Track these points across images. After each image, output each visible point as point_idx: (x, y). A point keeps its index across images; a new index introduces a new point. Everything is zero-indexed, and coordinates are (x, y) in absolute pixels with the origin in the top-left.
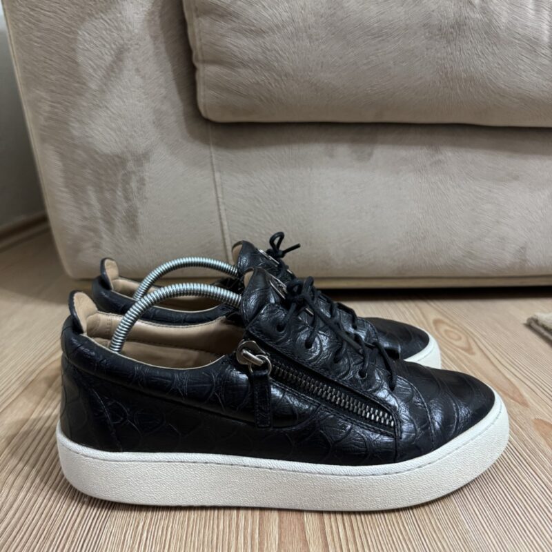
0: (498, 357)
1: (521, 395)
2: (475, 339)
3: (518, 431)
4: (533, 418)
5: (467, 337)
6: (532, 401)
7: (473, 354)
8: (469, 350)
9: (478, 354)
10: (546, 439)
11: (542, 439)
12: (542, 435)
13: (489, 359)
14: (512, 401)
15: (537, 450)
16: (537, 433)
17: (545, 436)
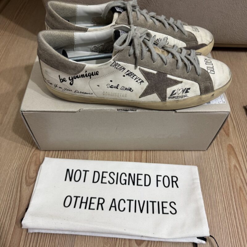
1: (229, 130)
3: (220, 150)
4: (228, 143)
6: (232, 134)
10: (228, 156)
11: (227, 156)
12: (228, 154)
14: (224, 133)
15: (223, 161)
16: (226, 152)
17: (229, 154)
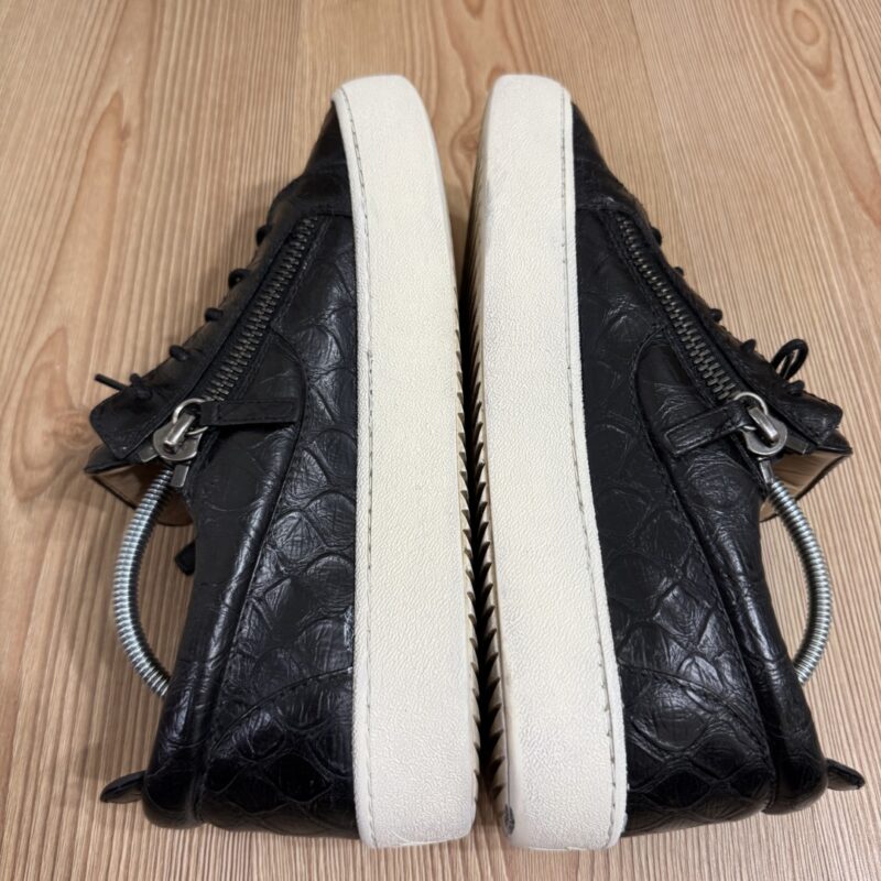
0: (871, 95)
2: (844, 39)
5: (829, 33)
7: (828, 85)
8: (823, 74)
9: (840, 85)
13: (853, 99)
